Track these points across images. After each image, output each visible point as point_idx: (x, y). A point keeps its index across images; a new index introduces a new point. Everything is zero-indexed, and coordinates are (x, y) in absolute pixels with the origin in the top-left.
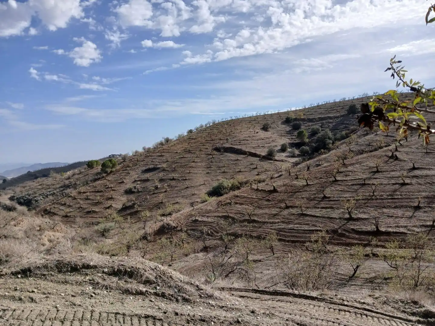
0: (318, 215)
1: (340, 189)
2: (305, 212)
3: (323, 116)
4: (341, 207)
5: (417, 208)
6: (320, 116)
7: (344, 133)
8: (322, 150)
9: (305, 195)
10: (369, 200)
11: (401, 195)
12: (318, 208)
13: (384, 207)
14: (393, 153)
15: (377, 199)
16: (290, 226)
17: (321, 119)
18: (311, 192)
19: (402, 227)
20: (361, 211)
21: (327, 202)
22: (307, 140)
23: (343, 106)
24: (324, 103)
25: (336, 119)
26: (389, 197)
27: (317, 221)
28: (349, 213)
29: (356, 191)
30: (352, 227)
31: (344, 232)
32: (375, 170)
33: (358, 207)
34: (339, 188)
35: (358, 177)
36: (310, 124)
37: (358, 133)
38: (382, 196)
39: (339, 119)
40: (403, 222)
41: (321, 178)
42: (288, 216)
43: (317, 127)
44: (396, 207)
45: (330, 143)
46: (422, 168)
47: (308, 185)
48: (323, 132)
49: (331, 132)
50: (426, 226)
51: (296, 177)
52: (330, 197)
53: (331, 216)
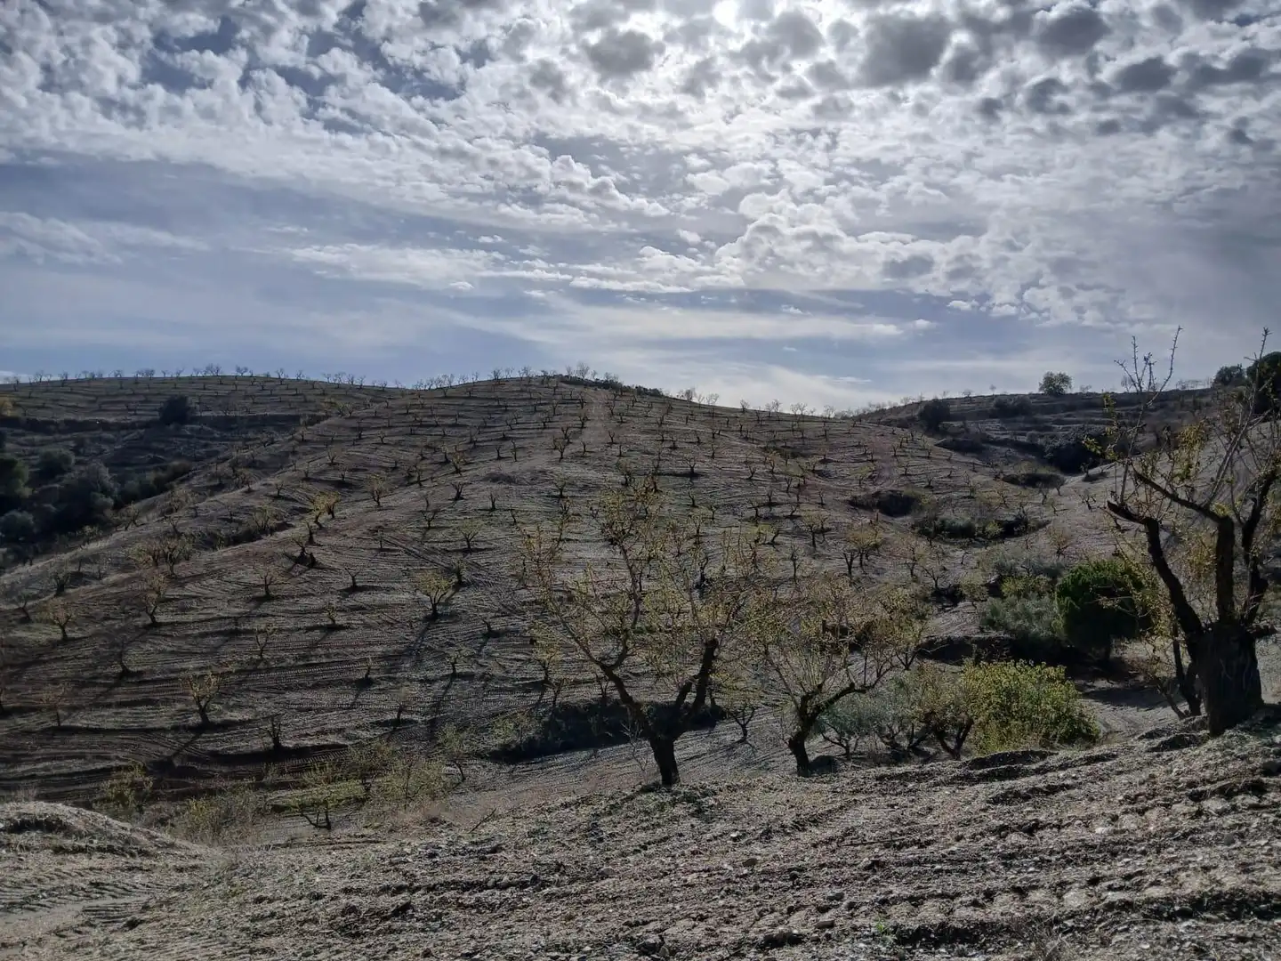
0: (110, 726)
1: (169, 649)
2: (66, 723)
3: (80, 419)
4: (176, 697)
5: (365, 684)
6: (71, 417)
7: (150, 477)
8: (88, 529)
9: (58, 670)
10: (250, 672)
11: (328, 656)
12: (109, 706)
13: (289, 689)
14: (303, 550)
15: (269, 670)
16: (20, 769)
17: (72, 426)
18: (77, 662)
19: (331, 732)
20: (231, 703)
21: (134, 688)
22: (27, 492)
23: (145, 395)
24: (83, 377)
25: (124, 432)
26: (301, 663)
27: (108, 743)
28: (203, 711)
29: (214, 651)
30: (210, 747)
31: (190, 764)
32: (261, 593)
33: (223, 694)
34: (166, 645)
35: (216, 613)
36: (37, 438)
37: (194, 482)
38: (281, 660)
39: (134, 435)
40: (333, 720)
41: (107, 618)
42: (9, 741)
43: (65, 452)
44: (316, 686)
45: (106, 506)
46: (373, 588)
47: (65, 640)
48: (82, 468)
49: (110, 472)
50: (386, 723)
51: (23, 615)
52: (140, 673)
53: (150, 726)
